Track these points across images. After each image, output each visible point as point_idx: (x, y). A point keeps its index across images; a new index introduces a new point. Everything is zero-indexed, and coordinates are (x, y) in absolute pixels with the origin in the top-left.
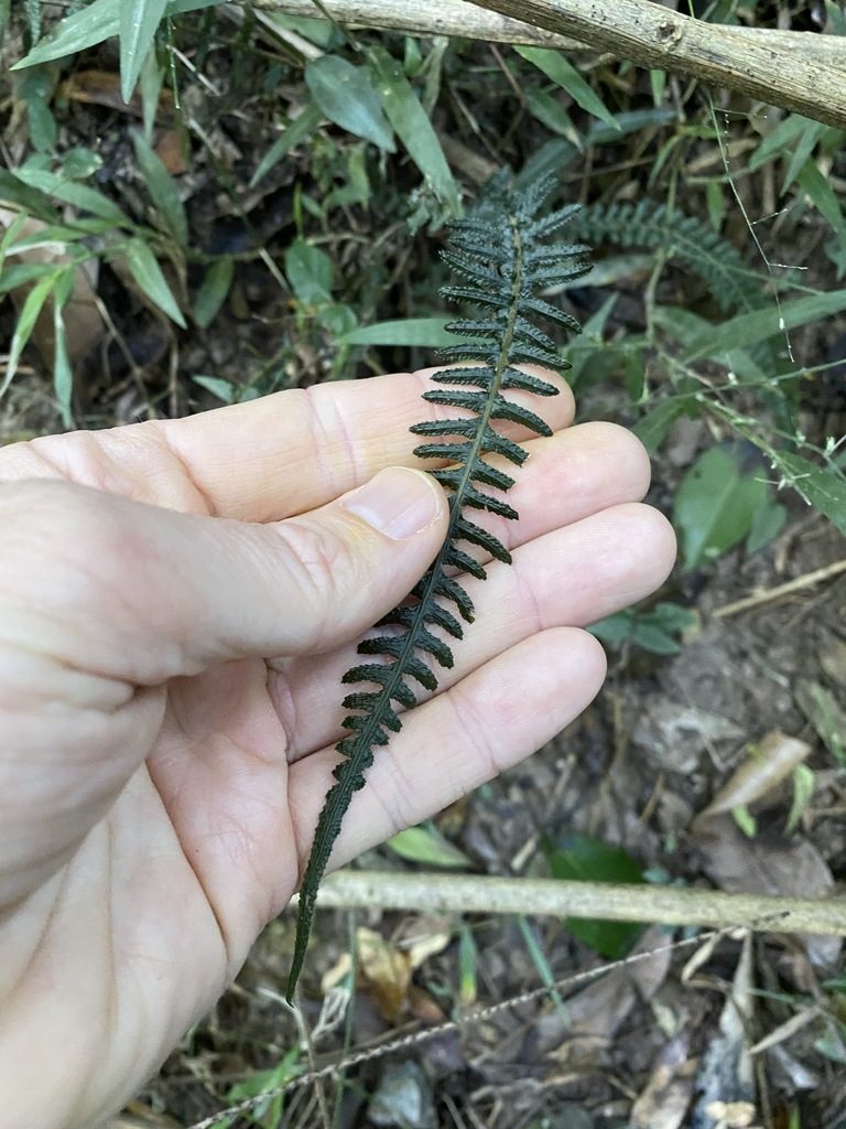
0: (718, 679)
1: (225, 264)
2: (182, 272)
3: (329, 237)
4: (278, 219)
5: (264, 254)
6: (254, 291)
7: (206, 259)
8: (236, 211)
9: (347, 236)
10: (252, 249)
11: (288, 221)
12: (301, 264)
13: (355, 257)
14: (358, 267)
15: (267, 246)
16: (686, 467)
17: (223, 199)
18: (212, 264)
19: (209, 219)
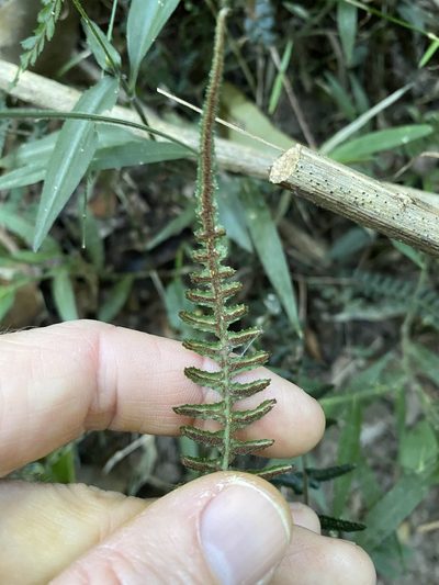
0: (416, 574)
5: (155, 275)
16: (410, 428)
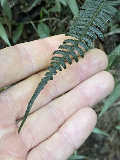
1: (22, 25)
2: (10, 29)
3: (49, 19)
4: (36, 13)
6: (29, 31)
7: (16, 24)
8: (25, 11)
9: (54, 19)
10: (29, 21)
11: (39, 14)
12: (41, 29)
13: (56, 24)
14: (57, 27)
15: (33, 20)
17: (22, 7)
18: (18, 25)
19: (18, 13)
